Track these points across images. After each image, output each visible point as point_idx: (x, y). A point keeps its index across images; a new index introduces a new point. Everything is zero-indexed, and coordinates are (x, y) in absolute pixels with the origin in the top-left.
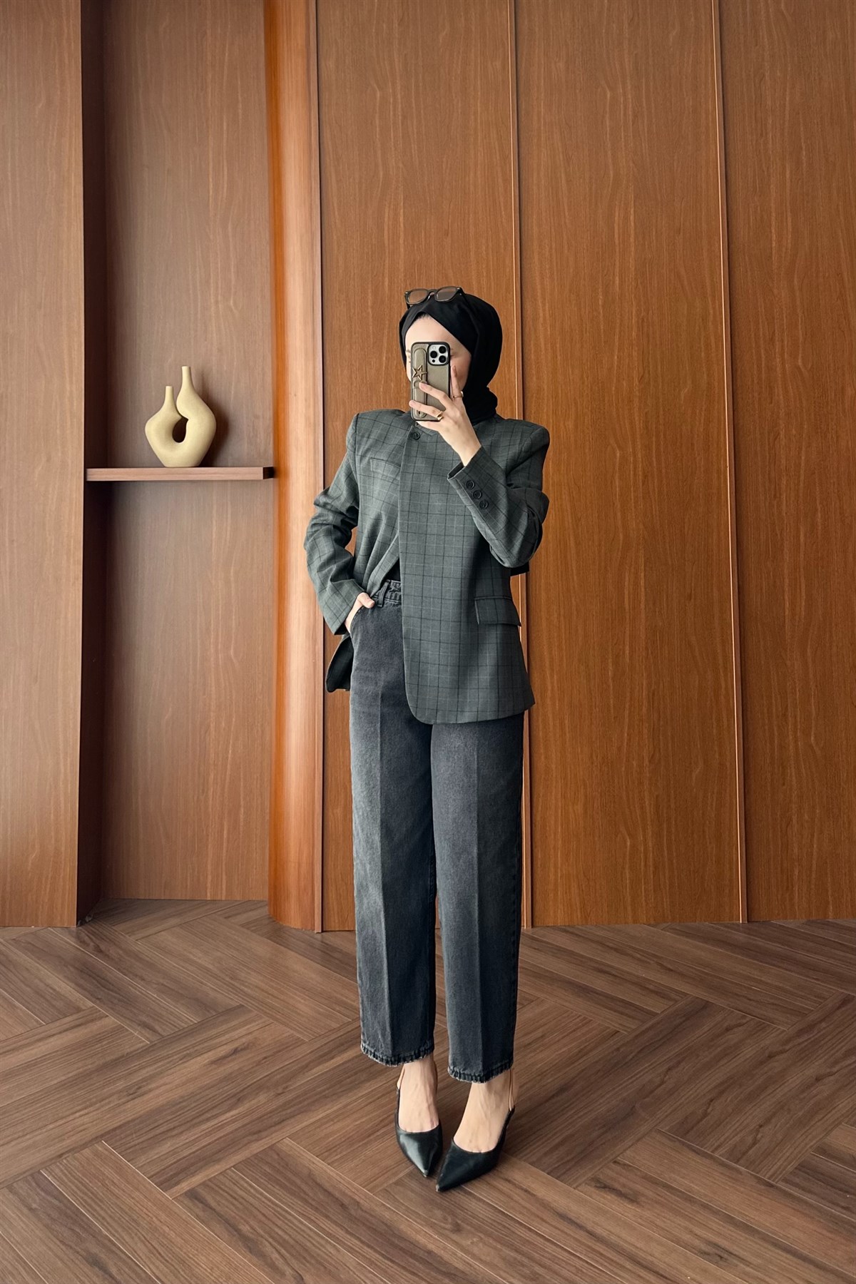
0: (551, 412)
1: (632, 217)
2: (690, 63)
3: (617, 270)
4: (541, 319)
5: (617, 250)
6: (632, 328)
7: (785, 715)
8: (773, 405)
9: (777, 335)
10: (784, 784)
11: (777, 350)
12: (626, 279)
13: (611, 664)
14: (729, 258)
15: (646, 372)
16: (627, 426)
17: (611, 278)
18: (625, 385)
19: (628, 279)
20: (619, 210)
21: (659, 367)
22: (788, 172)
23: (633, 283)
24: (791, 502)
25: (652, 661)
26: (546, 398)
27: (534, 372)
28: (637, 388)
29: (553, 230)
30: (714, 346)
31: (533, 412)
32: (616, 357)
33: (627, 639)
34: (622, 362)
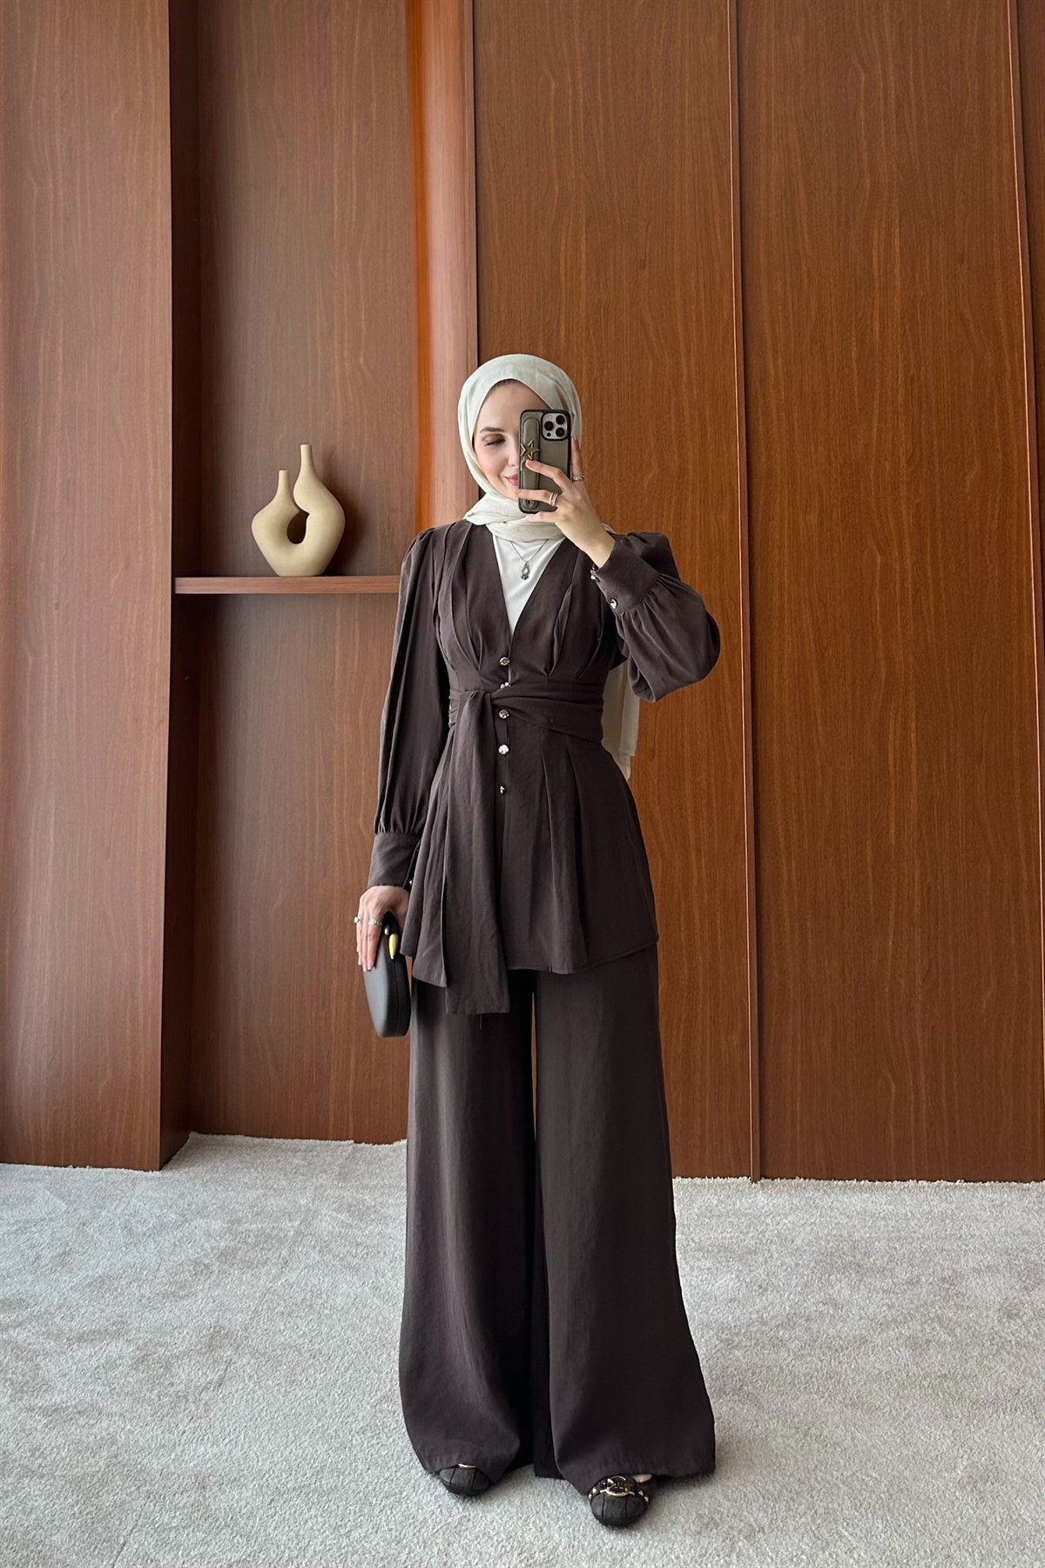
1: (897, 241)
2: (975, 32)
3: (877, 312)
4: (772, 380)
5: (877, 285)
6: (897, 390)
12: (890, 325)
13: (869, 847)
14: (1032, 295)
15: (917, 449)
16: (891, 523)
17: (868, 322)
18: (887, 465)
19: (893, 325)
20: (879, 232)
21: (935, 442)
23: (899, 329)
25: (926, 844)
26: (779, 485)
27: (763, 450)
28: (905, 472)
29: (787, 258)
31: (761, 502)
32: (875, 430)
33: (892, 813)
34: (883, 436)
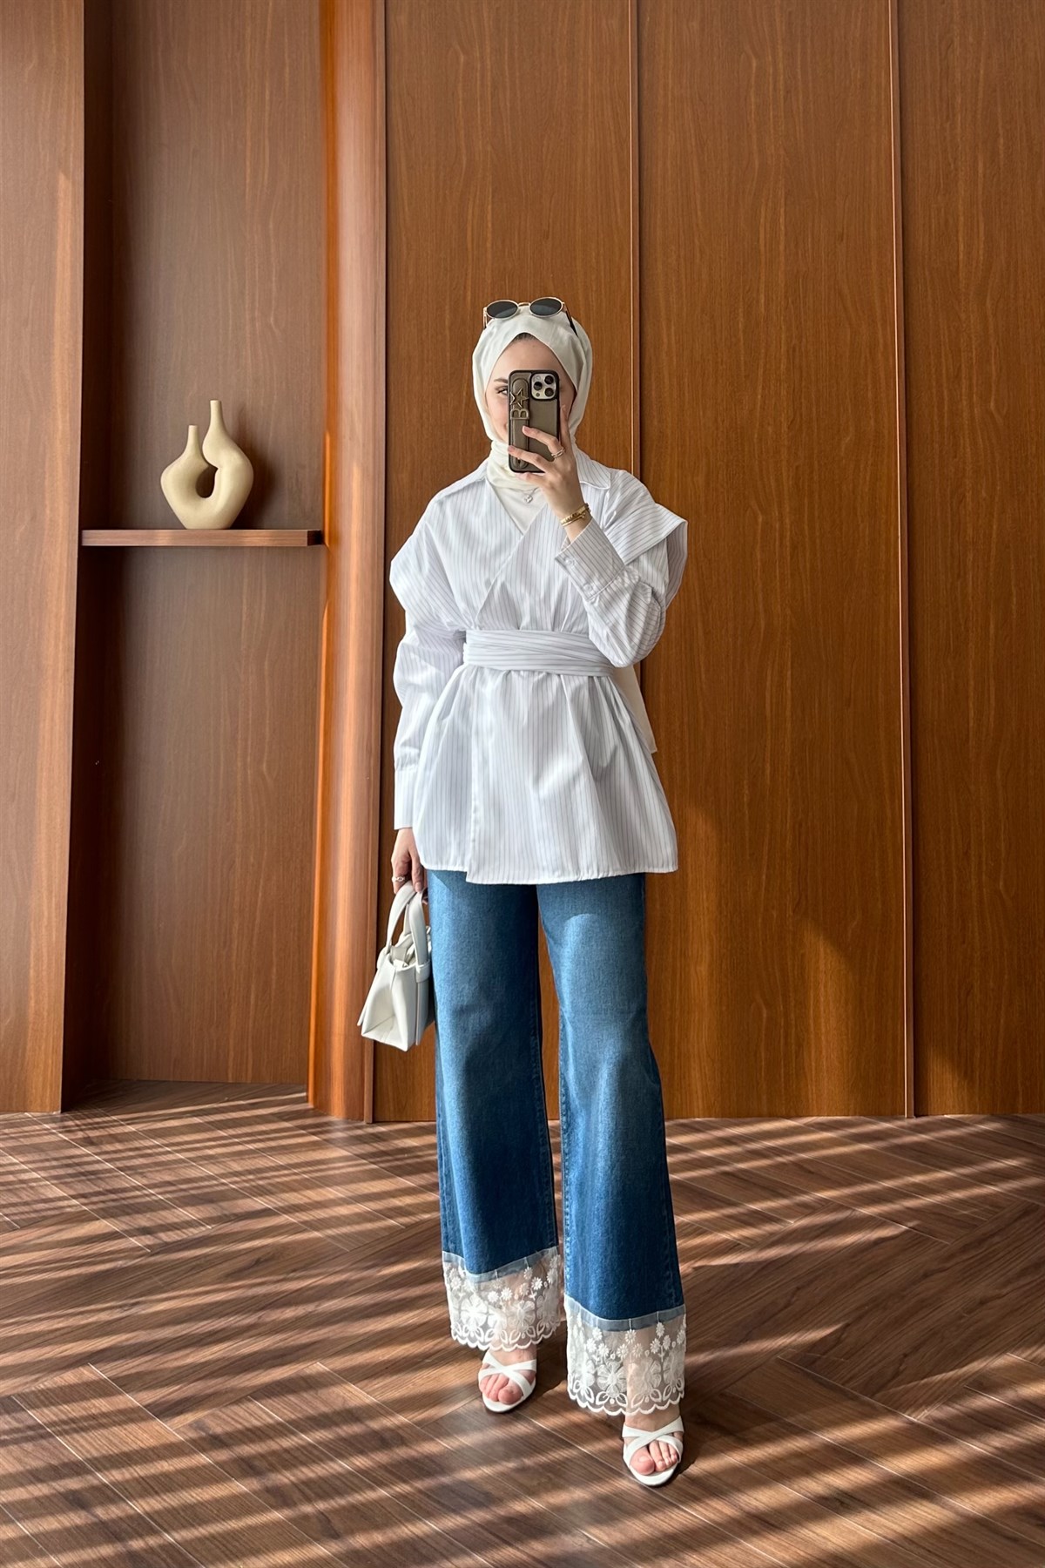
0: (676, 464)
1: (782, 220)
2: (859, 24)
3: (762, 286)
4: (665, 346)
5: (763, 260)
6: (780, 363)
7: (966, 853)
8: (957, 460)
9: (963, 371)
10: (964, 942)
11: (964, 390)
12: (774, 298)
13: (746, 787)
14: (904, 273)
15: (798, 415)
16: (772, 484)
17: (754, 295)
18: (770, 429)
19: (777, 298)
20: (766, 210)
21: (814, 410)
22: (981, 165)
23: (783, 303)
24: (979, 583)
25: (799, 783)
26: (669, 447)
27: (655, 414)
28: (786, 436)
29: (681, 233)
30: (883, 382)
31: (653, 464)
32: (759, 397)
33: (768, 755)
34: (767, 402)
